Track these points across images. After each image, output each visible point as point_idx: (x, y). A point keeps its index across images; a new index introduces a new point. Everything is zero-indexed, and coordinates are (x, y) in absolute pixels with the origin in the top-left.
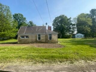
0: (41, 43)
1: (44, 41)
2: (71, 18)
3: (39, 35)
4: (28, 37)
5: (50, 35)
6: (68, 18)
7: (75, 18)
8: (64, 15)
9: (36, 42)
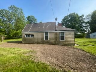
0: (49, 44)
1: (53, 42)
2: (83, 15)
3: (47, 34)
4: (33, 36)
5: (62, 34)
6: (80, 16)
7: (89, 15)
8: (74, 13)
9: (43, 42)
